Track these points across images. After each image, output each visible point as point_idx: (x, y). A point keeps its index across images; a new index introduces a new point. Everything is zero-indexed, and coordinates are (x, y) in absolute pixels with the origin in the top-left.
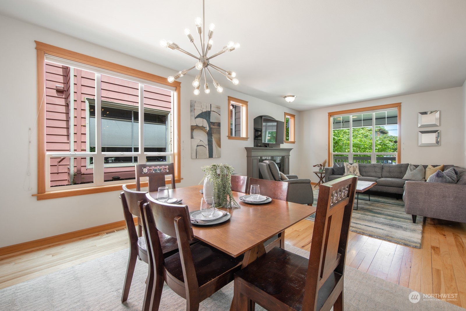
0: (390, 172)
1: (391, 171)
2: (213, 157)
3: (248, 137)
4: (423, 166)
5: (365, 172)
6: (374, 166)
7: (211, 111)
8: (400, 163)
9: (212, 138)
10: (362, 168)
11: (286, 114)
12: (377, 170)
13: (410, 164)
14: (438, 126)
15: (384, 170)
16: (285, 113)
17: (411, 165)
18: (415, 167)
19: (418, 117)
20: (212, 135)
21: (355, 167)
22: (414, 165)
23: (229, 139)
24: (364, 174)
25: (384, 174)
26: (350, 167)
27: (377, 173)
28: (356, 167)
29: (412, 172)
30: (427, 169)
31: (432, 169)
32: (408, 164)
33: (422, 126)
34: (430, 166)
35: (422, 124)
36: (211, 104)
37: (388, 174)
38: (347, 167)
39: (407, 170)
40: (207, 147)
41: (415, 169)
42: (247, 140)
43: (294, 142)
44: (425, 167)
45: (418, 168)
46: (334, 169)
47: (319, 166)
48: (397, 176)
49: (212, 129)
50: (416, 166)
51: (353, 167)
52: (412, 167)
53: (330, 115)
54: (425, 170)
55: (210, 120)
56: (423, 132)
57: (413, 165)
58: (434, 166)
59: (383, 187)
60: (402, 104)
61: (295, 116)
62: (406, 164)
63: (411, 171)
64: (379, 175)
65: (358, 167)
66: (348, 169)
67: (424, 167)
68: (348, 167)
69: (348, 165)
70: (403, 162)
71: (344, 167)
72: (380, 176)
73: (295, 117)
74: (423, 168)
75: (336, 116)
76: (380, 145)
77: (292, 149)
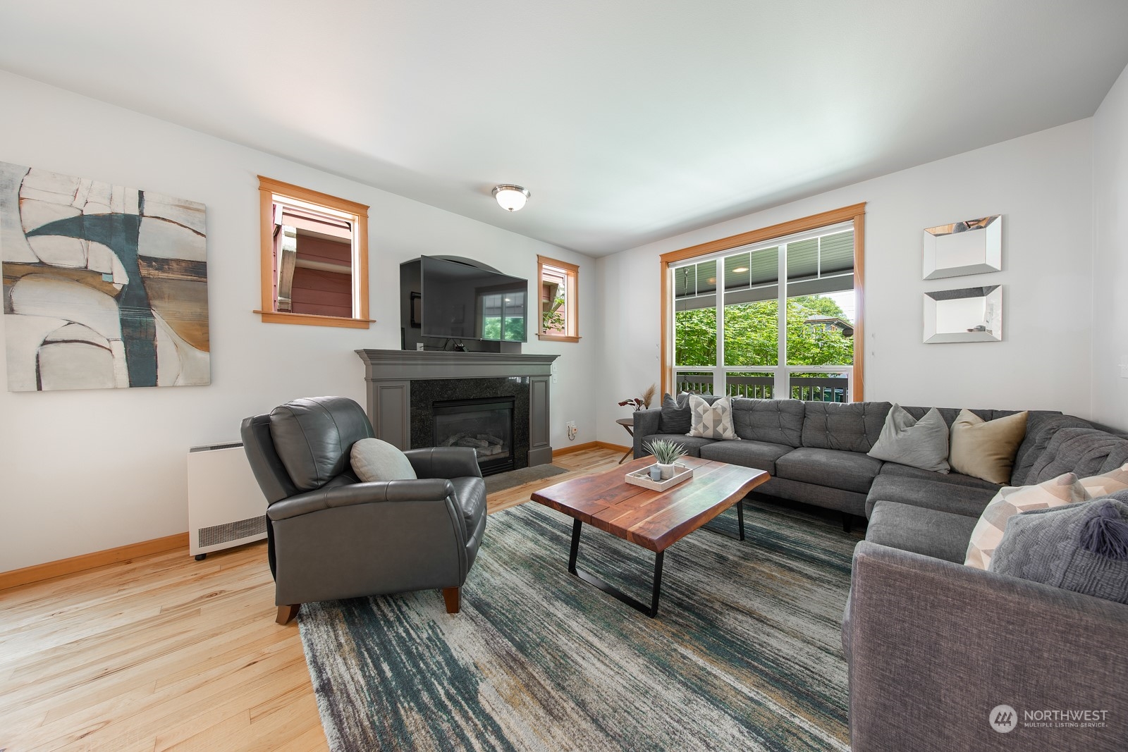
0: (825, 429)
1: (829, 425)
2: (160, 382)
3: (371, 318)
4: (941, 411)
5: (753, 426)
6: (779, 408)
7: (142, 215)
8: (862, 399)
9: (152, 315)
10: (744, 412)
11: (541, 260)
12: (787, 420)
13: (893, 404)
14: (995, 271)
15: (808, 422)
16: (538, 255)
17: (897, 406)
18: (910, 416)
19: (923, 246)
20: (149, 306)
21: (720, 411)
22: (908, 409)
23: (263, 321)
24: (748, 432)
25: (808, 435)
26: (705, 411)
27: (788, 432)
28: (724, 410)
29: (901, 435)
30: (958, 426)
31: (980, 429)
32: (888, 405)
33: (938, 276)
34: (966, 416)
35: (937, 269)
36: (141, 193)
37: (820, 438)
38: (696, 412)
39: (885, 426)
40: (119, 348)
41: (912, 426)
42: (368, 328)
43: (575, 339)
44: (950, 416)
45: (922, 422)
46: (664, 416)
47: (634, 405)
48: (848, 446)
49: (148, 282)
50: (917, 413)
51: (714, 409)
52: (902, 417)
53: (667, 260)
54: (949, 427)
55: (136, 251)
56: (938, 296)
57: (903, 408)
58: (987, 415)
59: (797, 484)
60: (867, 209)
61: (579, 270)
62: (879, 404)
63: (897, 433)
64: (793, 437)
65: (729, 409)
66: (700, 417)
67: (943, 415)
68: (700, 410)
69: (702, 403)
70: (873, 395)
71: (690, 409)
72: (797, 443)
73: (577, 272)
74: (943, 423)
75: (682, 264)
76: (817, 346)
77: (557, 356)
